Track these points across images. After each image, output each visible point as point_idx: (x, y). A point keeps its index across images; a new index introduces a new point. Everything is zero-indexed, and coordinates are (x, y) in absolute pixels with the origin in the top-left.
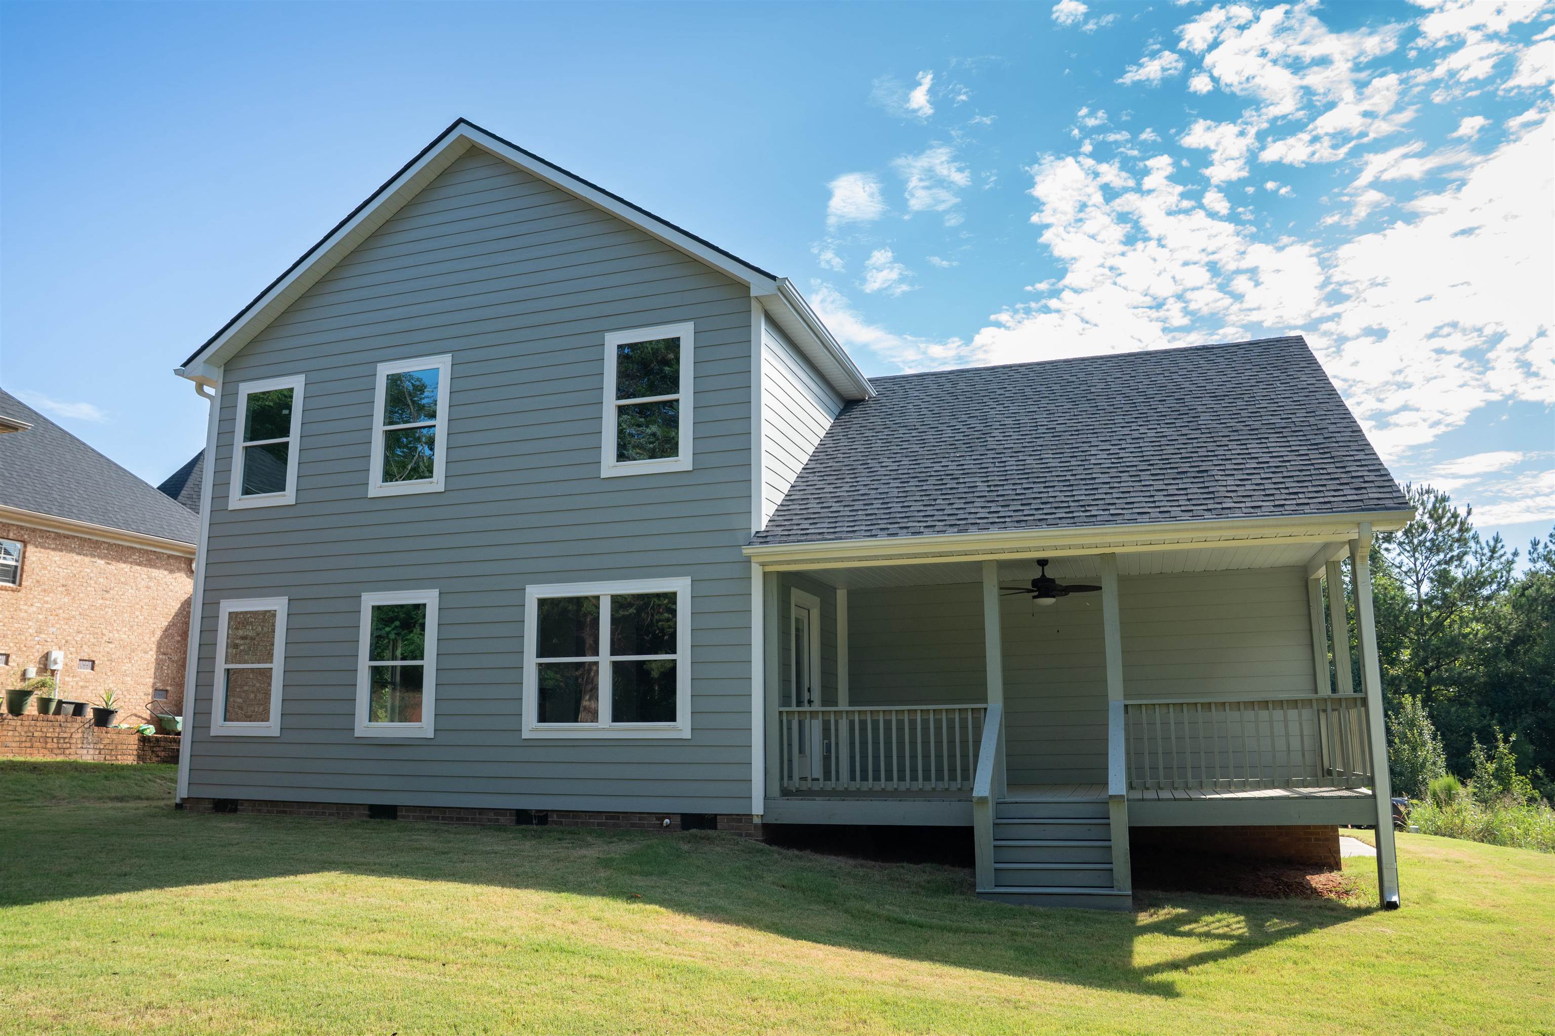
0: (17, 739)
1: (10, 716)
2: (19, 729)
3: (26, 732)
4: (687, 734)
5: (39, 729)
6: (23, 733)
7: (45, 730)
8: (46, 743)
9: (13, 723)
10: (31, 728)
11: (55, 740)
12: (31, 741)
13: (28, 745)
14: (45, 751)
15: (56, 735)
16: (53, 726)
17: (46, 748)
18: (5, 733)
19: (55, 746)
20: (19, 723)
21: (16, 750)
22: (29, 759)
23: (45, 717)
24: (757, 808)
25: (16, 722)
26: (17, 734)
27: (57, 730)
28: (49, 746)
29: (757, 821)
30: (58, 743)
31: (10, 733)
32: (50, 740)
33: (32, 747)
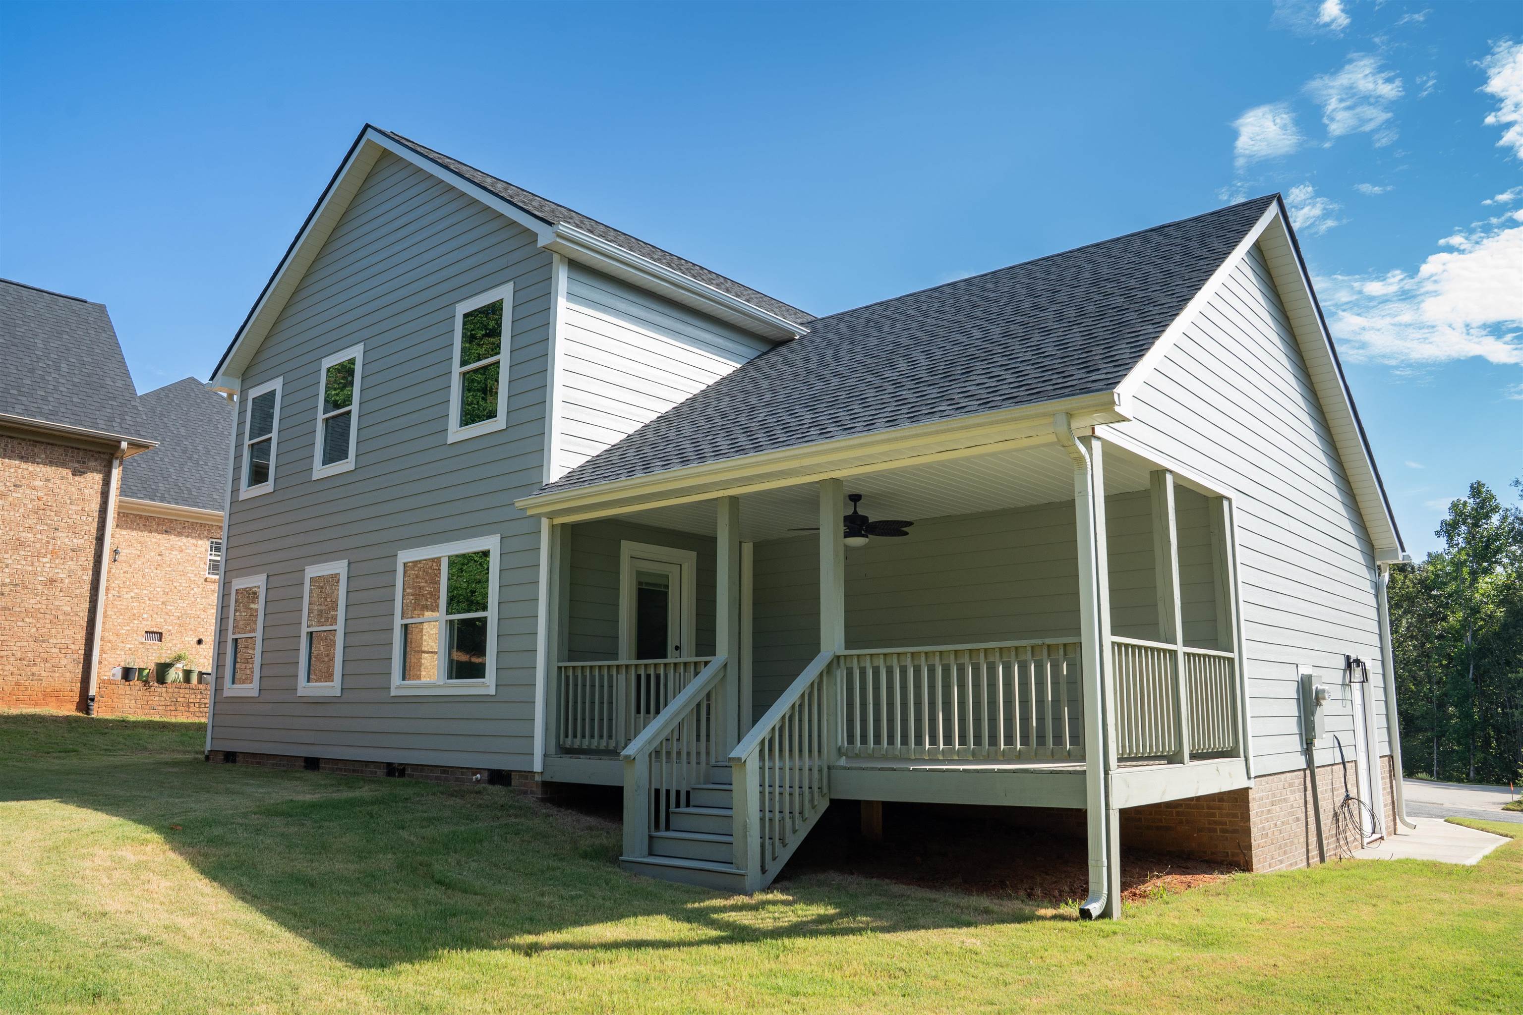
0: (163, 703)
1: (156, 684)
2: (164, 695)
3: (170, 698)
4: (492, 691)
5: (182, 695)
6: (168, 699)
7: (187, 696)
8: (189, 707)
9: (159, 690)
10: (175, 695)
11: (197, 705)
12: (175, 705)
13: (173, 708)
14: (188, 714)
15: (198, 701)
16: (194, 693)
17: (189, 711)
18: (152, 698)
19: (197, 710)
20: (164, 690)
21: (163, 712)
22: (173, 720)
23: (187, 685)
24: (538, 767)
25: (161, 689)
26: (162, 699)
27: (199, 697)
28: (191, 709)
29: (538, 778)
30: (199, 707)
31: (157, 698)
32: (192, 705)
33: (176, 710)
